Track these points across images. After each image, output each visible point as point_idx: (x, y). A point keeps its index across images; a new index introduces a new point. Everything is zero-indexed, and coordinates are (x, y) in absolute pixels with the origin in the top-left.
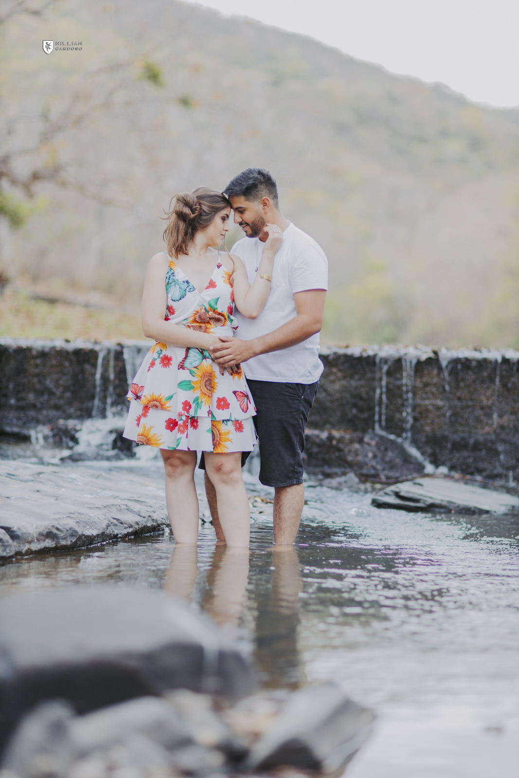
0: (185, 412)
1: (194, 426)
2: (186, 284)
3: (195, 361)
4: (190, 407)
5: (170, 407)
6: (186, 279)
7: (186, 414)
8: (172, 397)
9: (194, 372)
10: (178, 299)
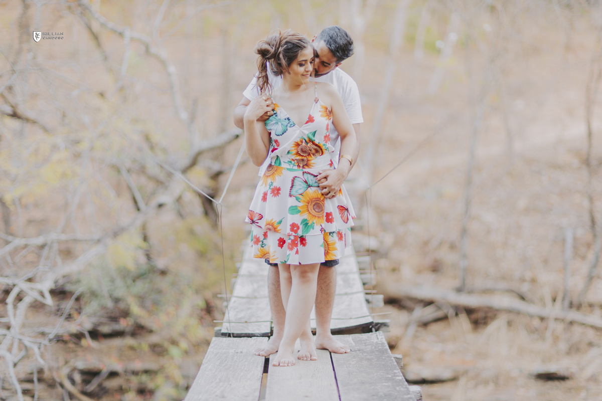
0: (293, 233)
1: (303, 244)
2: (287, 120)
3: (300, 189)
4: (298, 228)
5: (280, 230)
6: (288, 116)
7: (294, 234)
8: (281, 222)
9: (300, 198)
10: (281, 133)
